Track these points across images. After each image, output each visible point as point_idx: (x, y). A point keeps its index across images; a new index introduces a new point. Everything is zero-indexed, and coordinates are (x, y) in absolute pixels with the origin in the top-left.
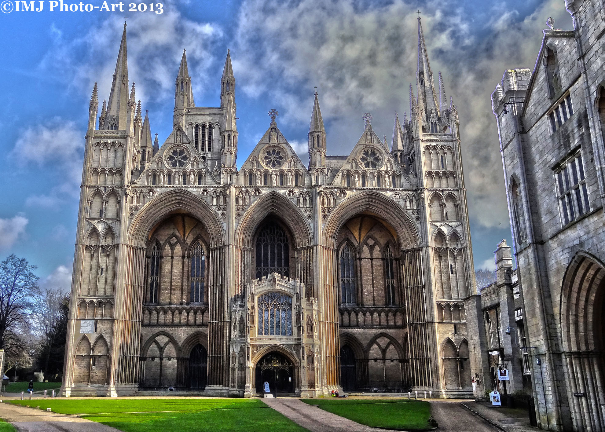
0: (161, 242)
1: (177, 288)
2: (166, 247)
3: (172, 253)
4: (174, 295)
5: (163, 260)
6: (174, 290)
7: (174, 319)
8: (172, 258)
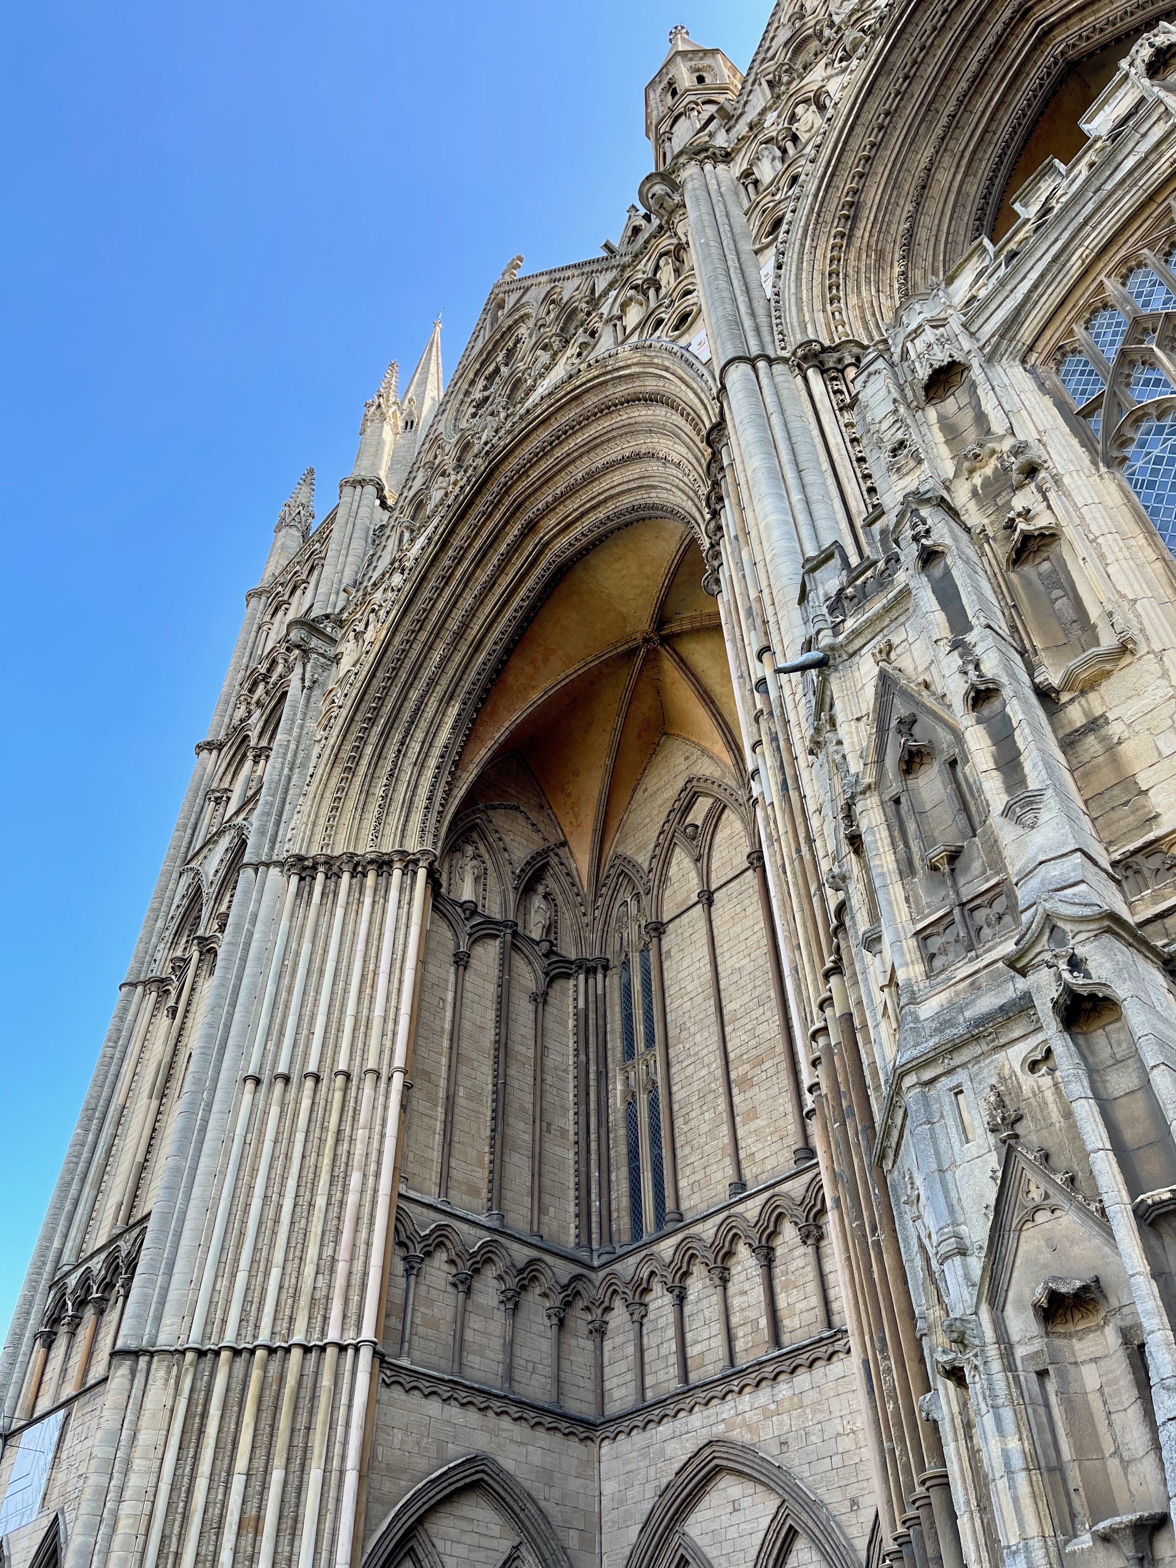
0: (643, 859)
1: (759, 1062)
2: (673, 870)
3: (705, 876)
4: (753, 1114)
5: (667, 942)
6: (747, 1082)
7: (782, 1301)
8: (707, 898)
